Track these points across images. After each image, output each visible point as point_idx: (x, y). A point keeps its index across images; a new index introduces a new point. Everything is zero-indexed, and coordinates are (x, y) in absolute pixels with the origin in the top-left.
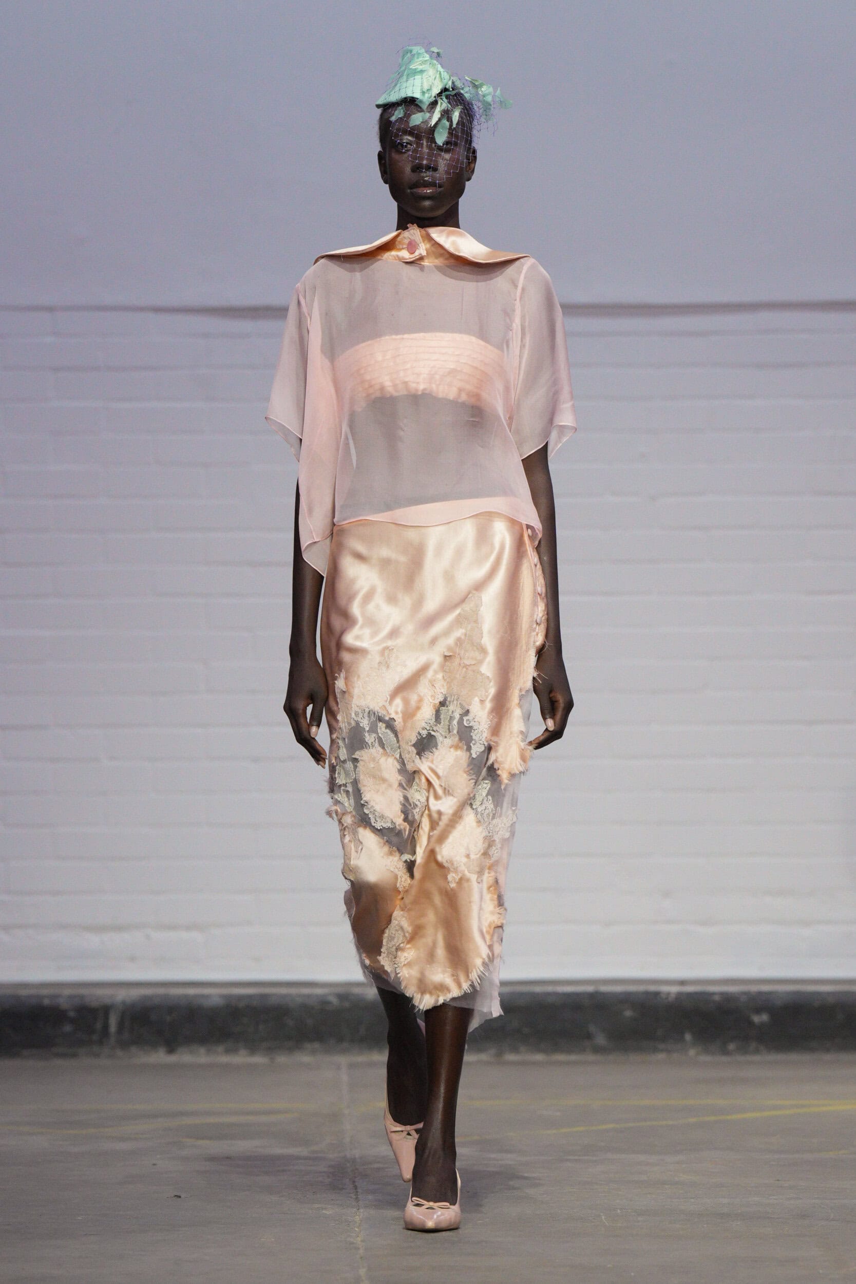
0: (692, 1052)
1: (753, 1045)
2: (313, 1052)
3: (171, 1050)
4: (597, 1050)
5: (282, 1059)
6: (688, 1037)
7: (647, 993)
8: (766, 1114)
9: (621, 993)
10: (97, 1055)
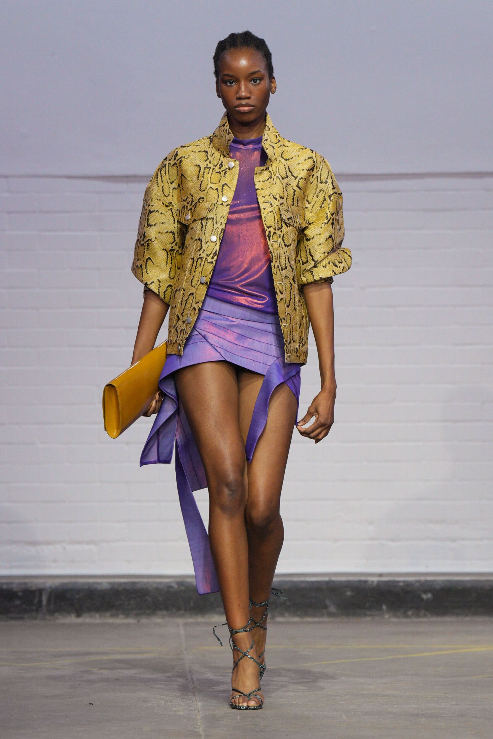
0: (386, 616)
1: (423, 612)
2: (163, 617)
3: (79, 615)
4: (330, 615)
5: (144, 620)
6: (384, 607)
7: (360, 581)
8: (434, 653)
9: (345, 581)
10: (35, 618)
